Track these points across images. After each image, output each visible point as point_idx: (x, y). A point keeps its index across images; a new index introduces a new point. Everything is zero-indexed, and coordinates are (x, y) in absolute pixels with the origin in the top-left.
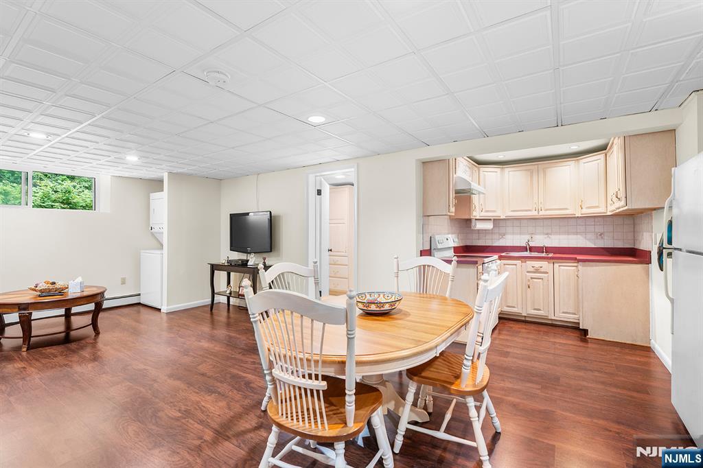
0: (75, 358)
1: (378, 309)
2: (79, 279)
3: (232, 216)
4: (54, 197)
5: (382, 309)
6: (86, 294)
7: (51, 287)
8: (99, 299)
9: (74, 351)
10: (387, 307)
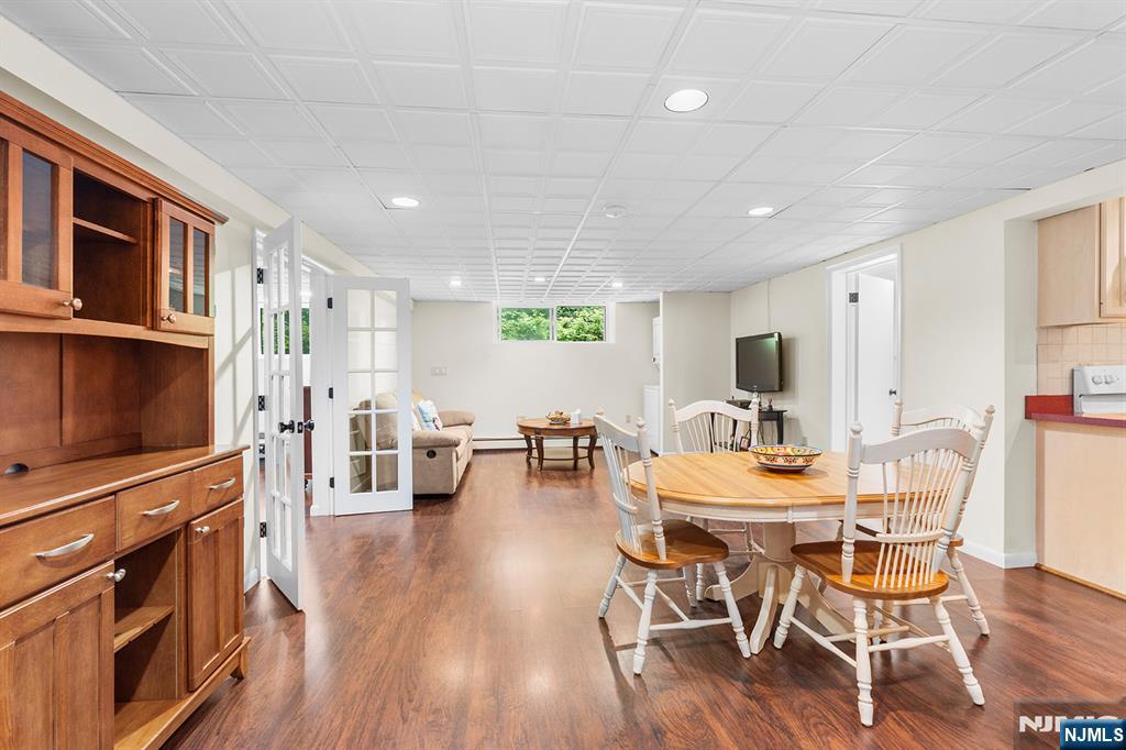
0: (567, 483)
1: (787, 464)
2: (578, 412)
3: (738, 341)
4: (587, 328)
5: (793, 464)
6: (583, 425)
7: (559, 416)
8: (592, 432)
9: (568, 479)
10: (800, 462)
